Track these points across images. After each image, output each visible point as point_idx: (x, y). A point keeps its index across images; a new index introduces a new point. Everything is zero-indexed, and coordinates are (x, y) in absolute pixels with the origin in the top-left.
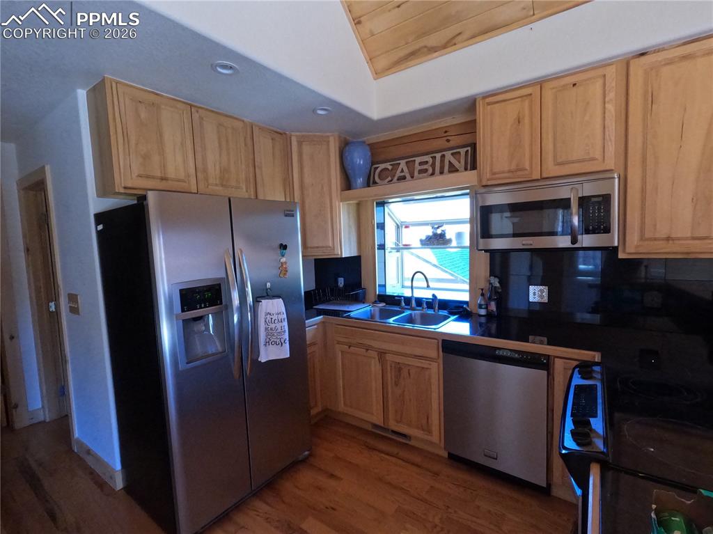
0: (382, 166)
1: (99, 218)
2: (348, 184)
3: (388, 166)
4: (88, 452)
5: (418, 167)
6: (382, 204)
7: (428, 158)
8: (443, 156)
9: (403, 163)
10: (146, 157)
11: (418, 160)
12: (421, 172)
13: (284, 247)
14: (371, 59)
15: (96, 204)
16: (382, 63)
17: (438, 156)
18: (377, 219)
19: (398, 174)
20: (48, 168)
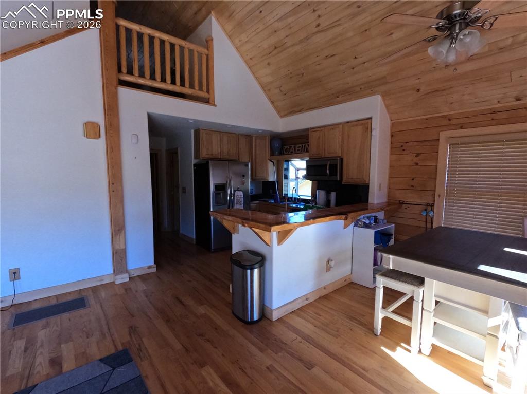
0: (286, 147)
1: (195, 165)
2: (272, 154)
3: (288, 147)
4: (185, 236)
5: (297, 149)
6: (287, 161)
7: (300, 145)
8: (305, 146)
9: (293, 146)
10: (208, 149)
11: (298, 146)
12: (298, 150)
13: (244, 176)
14: (279, 112)
15: (194, 161)
16: (282, 114)
17: (304, 145)
18: (285, 166)
19: (291, 150)
20: (179, 149)
